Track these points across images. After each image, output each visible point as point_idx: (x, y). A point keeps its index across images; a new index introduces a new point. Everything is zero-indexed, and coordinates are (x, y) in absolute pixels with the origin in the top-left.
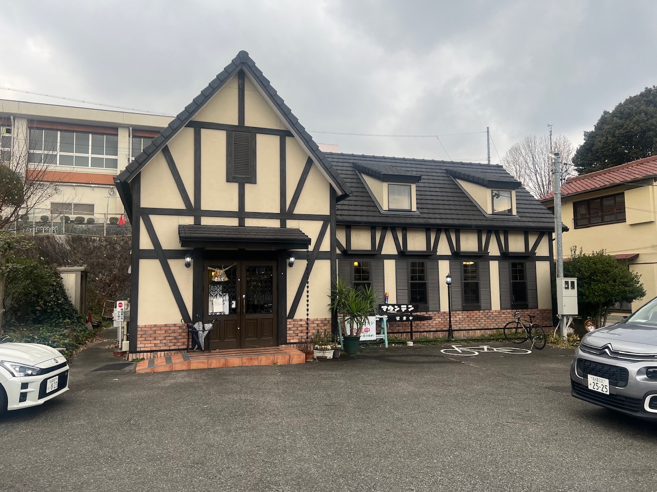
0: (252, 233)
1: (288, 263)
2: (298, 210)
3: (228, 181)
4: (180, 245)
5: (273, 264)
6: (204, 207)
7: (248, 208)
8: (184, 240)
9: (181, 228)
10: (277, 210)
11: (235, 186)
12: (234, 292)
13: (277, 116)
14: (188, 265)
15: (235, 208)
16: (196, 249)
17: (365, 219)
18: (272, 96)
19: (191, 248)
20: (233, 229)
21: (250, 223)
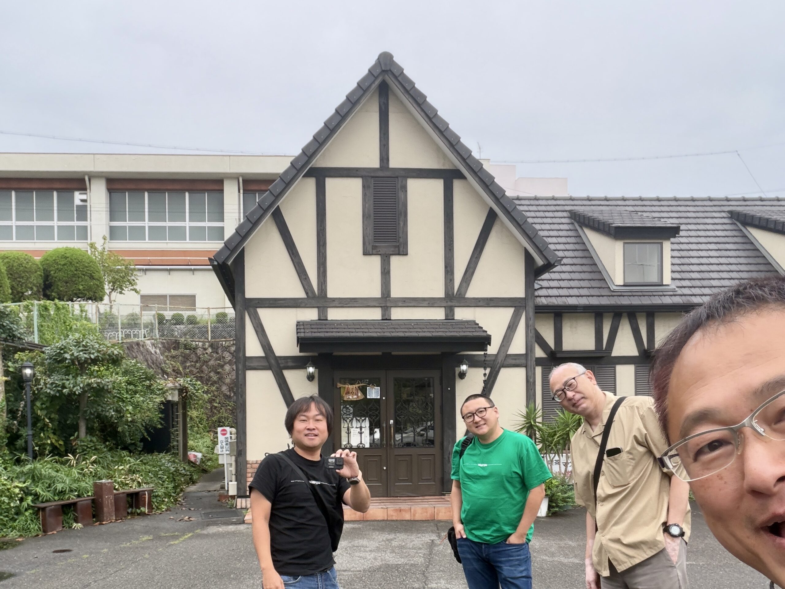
0: (401, 330)
1: (457, 373)
2: (472, 292)
3: (366, 253)
4: (298, 349)
5: (435, 375)
6: (331, 293)
7: (395, 293)
8: (303, 343)
9: (300, 325)
10: (440, 293)
11: (376, 261)
12: (377, 416)
13: (438, 149)
14: (311, 378)
15: (376, 293)
16: (320, 355)
17: (584, 301)
18: (430, 119)
19: (316, 354)
20: (373, 325)
21: (397, 314)
